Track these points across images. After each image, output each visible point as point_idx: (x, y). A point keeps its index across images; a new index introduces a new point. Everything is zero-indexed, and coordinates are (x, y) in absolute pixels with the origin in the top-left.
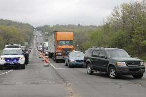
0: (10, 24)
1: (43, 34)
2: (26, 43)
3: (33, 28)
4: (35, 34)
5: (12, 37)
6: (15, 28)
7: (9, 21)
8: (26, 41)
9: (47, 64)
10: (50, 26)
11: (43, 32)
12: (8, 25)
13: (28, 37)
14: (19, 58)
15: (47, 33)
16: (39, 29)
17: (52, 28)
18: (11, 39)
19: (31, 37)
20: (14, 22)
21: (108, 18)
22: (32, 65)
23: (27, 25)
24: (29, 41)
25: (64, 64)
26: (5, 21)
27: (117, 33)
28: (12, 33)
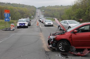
2: (32, 17)
3: (36, 8)
5: (25, 13)
6: (26, 9)
8: (32, 15)
11: (41, 10)
12: (23, 7)
13: (33, 13)
14: (25, 23)
15: (44, 10)
16: (39, 8)
17: (46, 8)
18: (24, 15)
19: (35, 13)
20: (26, 5)
21: (75, 2)
22: (32, 26)
23: (33, 6)
24: (34, 15)
26: (21, 5)
27: (78, 10)
28: (25, 11)
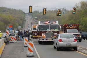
0: (5, 11)
1: (33, 19)
3: (25, 14)
4: (26, 19)
5: (9, 23)
8: (20, 25)
11: (33, 17)
13: (21, 22)
15: (36, 18)
18: (8, 24)
19: (23, 22)
20: (9, 9)
23: (20, 11)
24: (22, 25)
28: (9, 20)
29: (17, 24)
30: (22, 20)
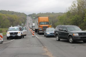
1: (32, 19)
2: (23, 24)
5: (15, 21)
6: (16, 16)
7: (13, 12)
9: (34, 36)
10: (36, 14)
14: (18, 33)
21: (69, 8)
25: (44, 36)
29: (21, 22)
30: (24, 19)
